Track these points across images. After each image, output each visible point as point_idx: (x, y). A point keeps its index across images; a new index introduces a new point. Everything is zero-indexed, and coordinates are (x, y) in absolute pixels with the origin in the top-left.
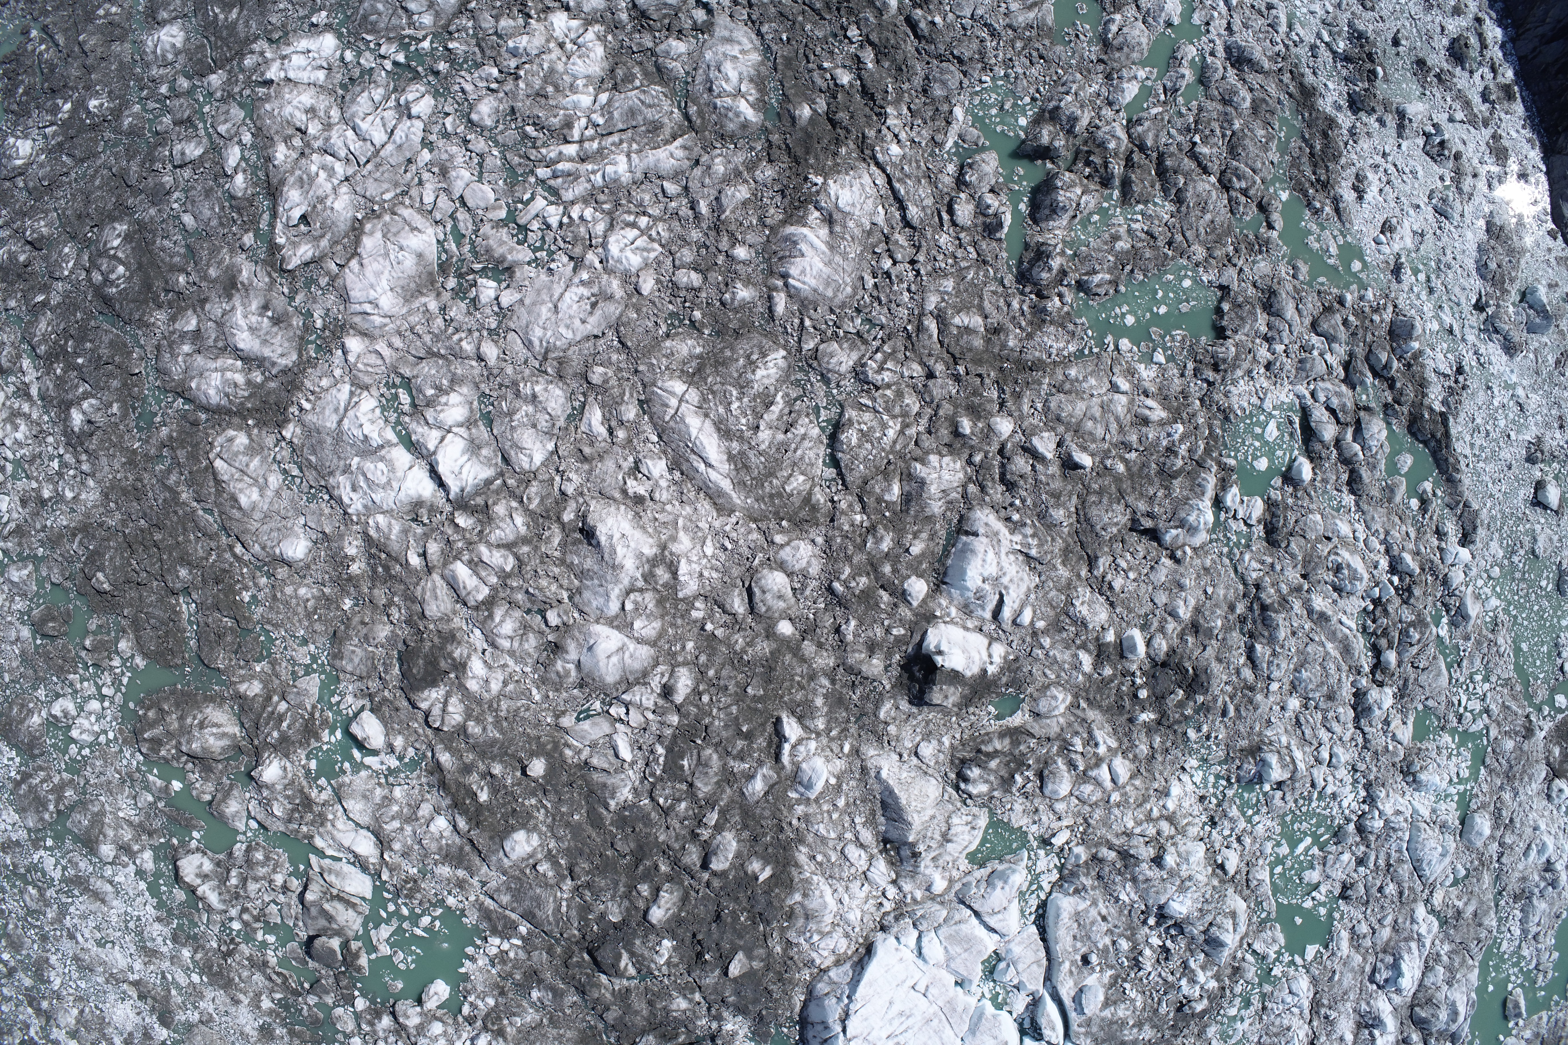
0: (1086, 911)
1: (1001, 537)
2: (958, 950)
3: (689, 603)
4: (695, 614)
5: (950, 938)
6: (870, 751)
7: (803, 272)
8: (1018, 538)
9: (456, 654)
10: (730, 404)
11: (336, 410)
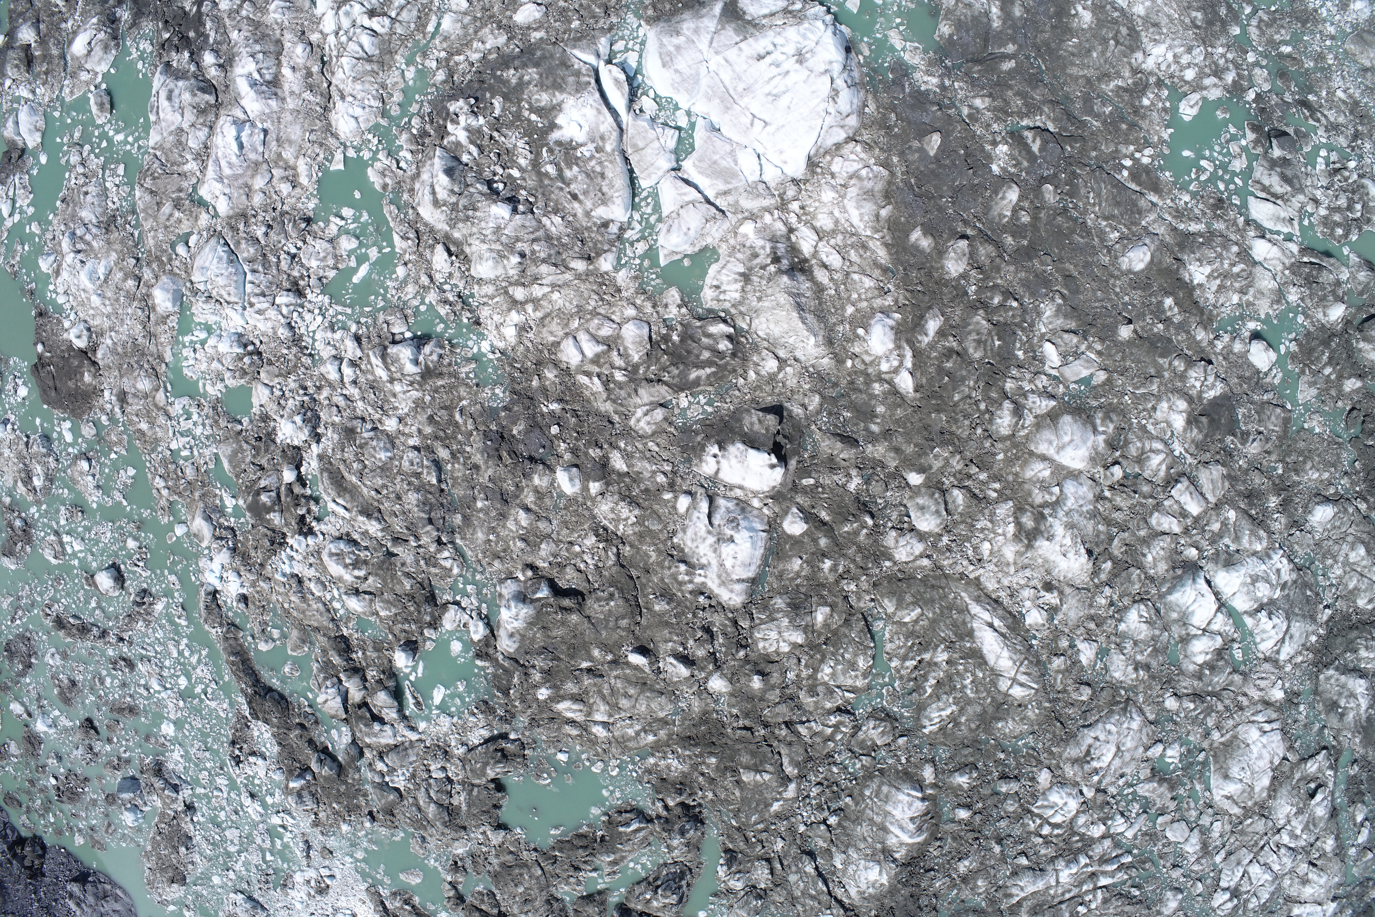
0: (595, 206)
1: (717, 581)
2: (724, 163)
3: (1002, 497)
4: (997, 486)
5: (734, 175)
6: (826, 362)
7: (910, 805)
8: (698, 580)
9: (1195, 431)
10: (972, 682)
11: (1291, 637)
